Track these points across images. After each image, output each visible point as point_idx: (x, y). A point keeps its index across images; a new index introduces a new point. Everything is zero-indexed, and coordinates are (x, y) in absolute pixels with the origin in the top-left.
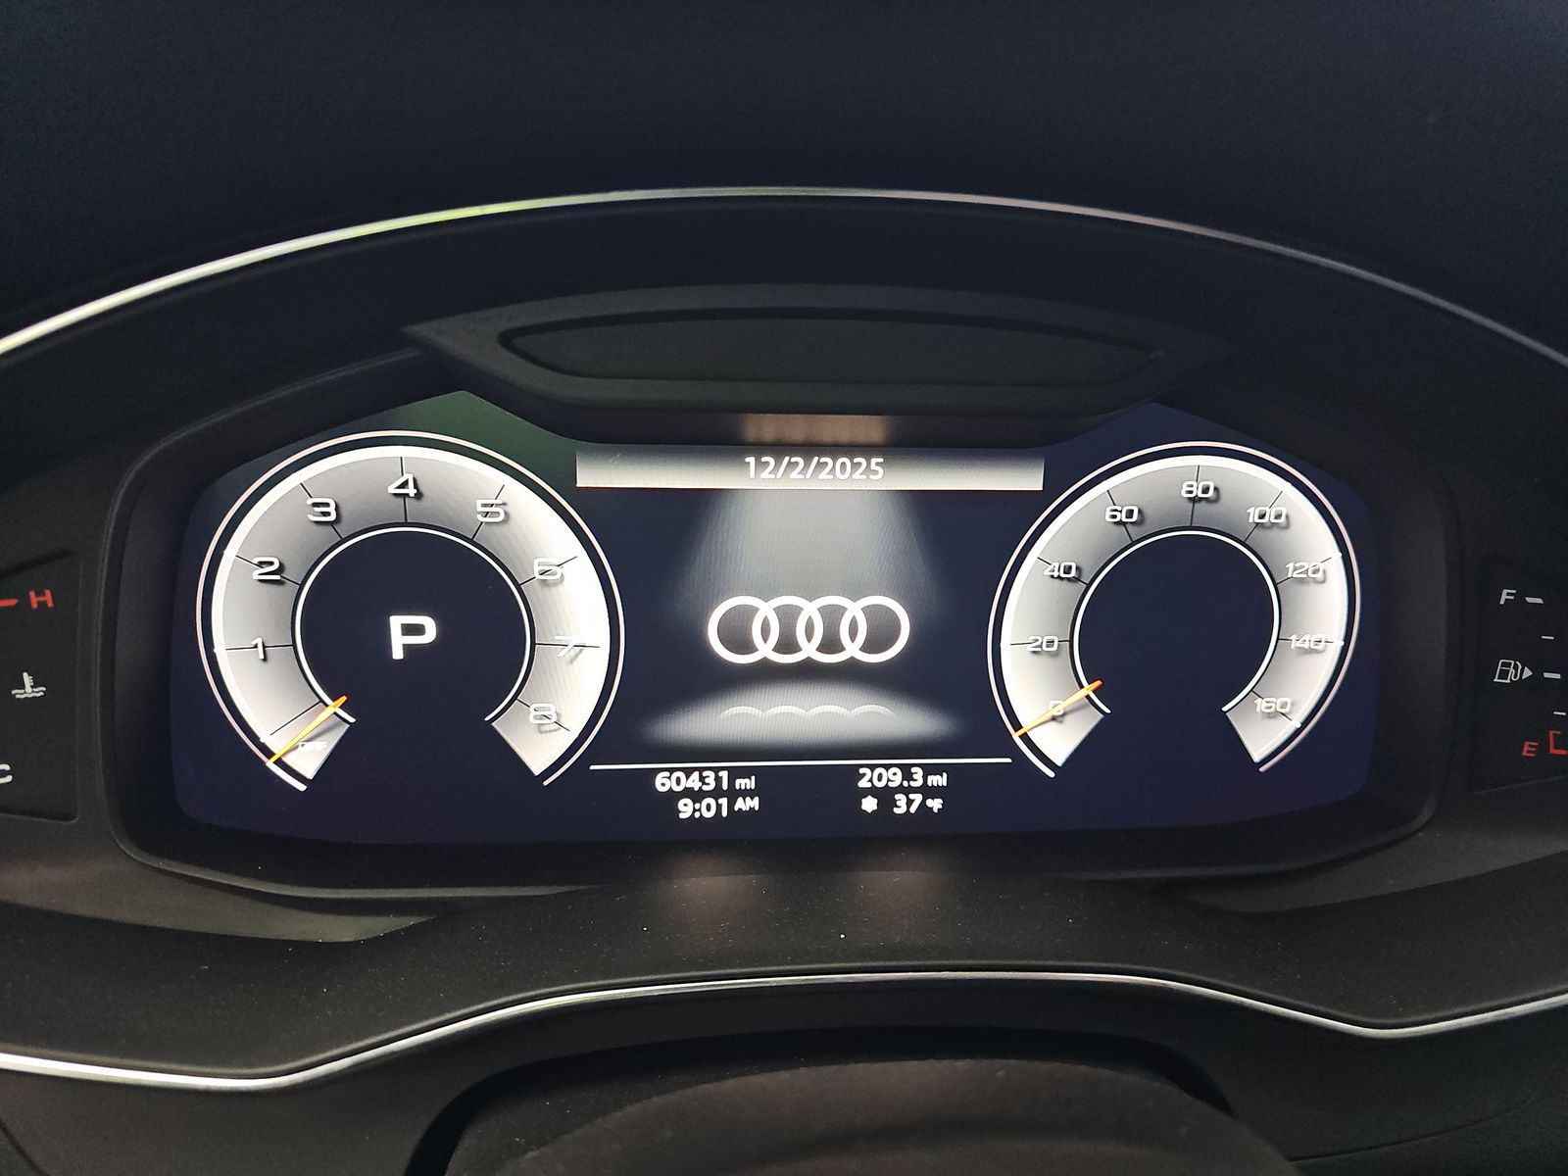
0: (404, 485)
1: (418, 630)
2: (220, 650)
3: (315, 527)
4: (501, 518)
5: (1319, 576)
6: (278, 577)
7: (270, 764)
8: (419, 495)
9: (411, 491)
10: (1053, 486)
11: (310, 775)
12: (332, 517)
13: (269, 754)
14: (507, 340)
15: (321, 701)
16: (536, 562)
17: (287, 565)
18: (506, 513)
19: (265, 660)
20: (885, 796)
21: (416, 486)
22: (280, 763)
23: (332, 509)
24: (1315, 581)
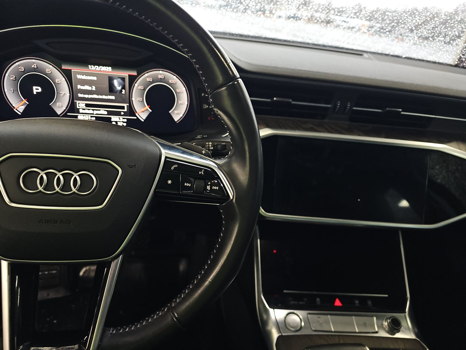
0: (35, 66)
1: (38, 89)
2: (6, 90)
3: (20, 72)
4: (50, 72)
5: (182, 92)
6: (15, 79)
7: (15, 110)
8: (37, 68)
9: (36, 67)
10: (138, 74)
11: (21, 112)
12: (23, 70)
13: (14, 108)
14: (47, 44)
15: (22, 100)
16: (56, 80)
17: (16, 77)
18: (51, 72)
19: (13, 92)
20: (116, 122)
21: (36, 66)
22: (16, 109)
23: (23, 69)
24: (181, 93)
